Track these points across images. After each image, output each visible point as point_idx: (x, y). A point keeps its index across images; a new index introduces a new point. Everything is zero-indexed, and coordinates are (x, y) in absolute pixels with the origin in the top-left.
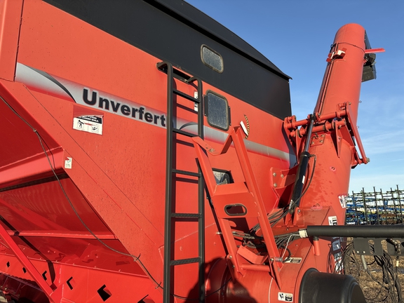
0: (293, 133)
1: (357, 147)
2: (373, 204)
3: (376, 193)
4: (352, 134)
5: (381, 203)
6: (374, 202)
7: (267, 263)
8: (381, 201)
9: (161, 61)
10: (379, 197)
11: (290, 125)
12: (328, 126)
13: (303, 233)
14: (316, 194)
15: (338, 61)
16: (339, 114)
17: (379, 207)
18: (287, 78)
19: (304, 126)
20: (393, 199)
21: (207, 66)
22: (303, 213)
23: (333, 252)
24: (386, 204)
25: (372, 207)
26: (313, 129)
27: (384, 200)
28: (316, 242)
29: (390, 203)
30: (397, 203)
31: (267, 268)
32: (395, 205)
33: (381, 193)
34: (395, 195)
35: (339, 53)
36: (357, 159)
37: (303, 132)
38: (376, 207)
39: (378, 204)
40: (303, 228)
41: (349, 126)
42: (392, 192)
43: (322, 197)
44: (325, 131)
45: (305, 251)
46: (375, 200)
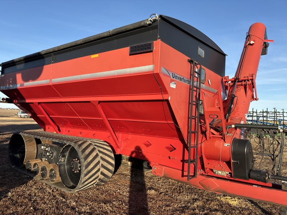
0: (227, 84)
1: (254, 93)
2: (250, 118)
3: (253, 112)
4: (253, 87)
5: (255, 118)
6: (251, 118)
7: (221, 135)
8: (256, 117)
9: (190, 59)
10: (255, 114)
11: (226, 80)
12: (243, 83)
13: (233, 126)
14: (236, 112)
15: (250, 46)
16: (249, 78)
17: (254, 121)
18: (225, 55)
19: (232, 82)
20: (263, 116)
21: (200, 56)
22: (231, 119)
23: (241, 134)
24: (258, 119)
25: (249, 120)
26: (237, 83)
27: (257, 117)
28: (238, 129)
29: (261, 119)
30: (265, 119)
31: (221, 136)
32: (264, 120)
33: (256, 112)
34: (265, 114)
35: (252, 42)
36: (253, 98)
37: (232, 84)
38: (252, 121)
39: (254, 119)
40: (233, 124)
41: (253, 83)
42: (263, 112)
43: (238, 114)
44: (242, 85)
45: (233, 132)
46: (252, 116)
